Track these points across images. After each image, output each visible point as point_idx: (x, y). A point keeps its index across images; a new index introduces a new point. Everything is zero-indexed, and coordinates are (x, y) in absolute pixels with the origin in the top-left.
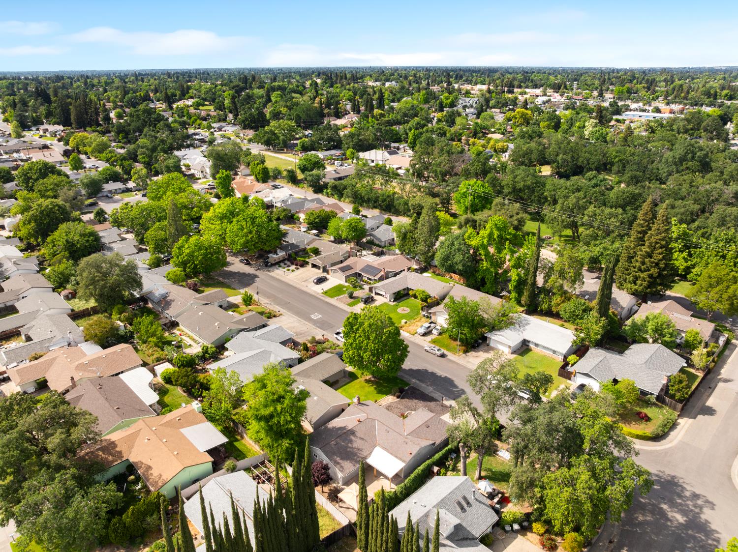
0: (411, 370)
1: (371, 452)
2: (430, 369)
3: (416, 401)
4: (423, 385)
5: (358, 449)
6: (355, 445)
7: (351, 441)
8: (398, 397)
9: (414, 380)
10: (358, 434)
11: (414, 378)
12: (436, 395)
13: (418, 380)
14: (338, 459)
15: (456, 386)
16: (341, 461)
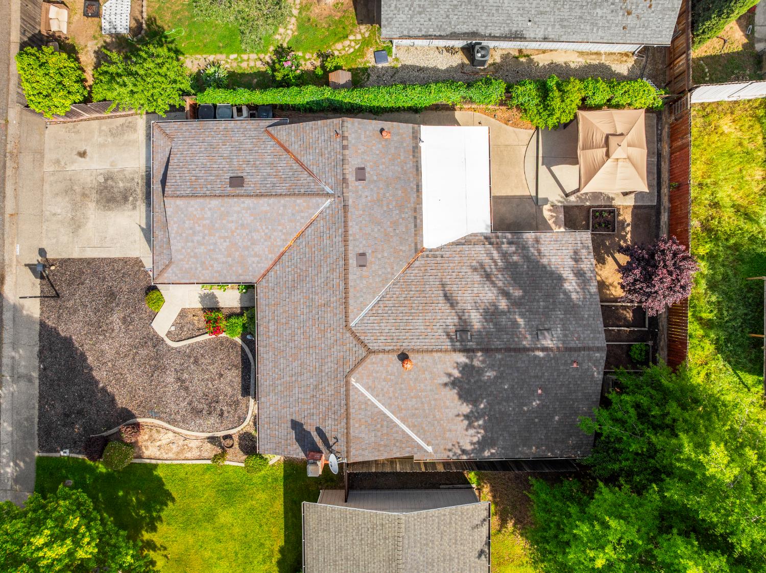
1: (457, 243)
5: (488, 276)
7: (492, 314)
10: (451, 320)
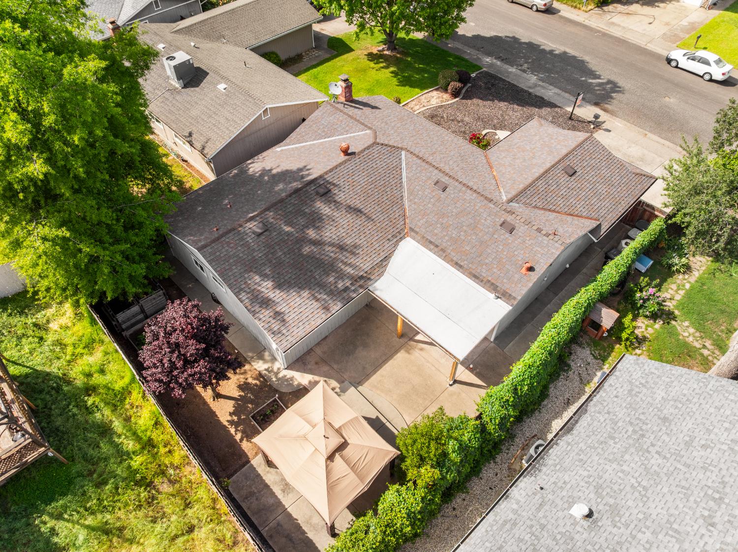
0: (477, 37)
1: (387, 258)
2: (525, 36)
3: (503, 104)
4: (513, 70)
6: (329, 234)
8: (455, 94)
9: (488, 60)
10: (340, 197)
11: (489, 54)
12: (550, 93)
13: (498, 58)
14: (266, 287)
15: (593, 74)
16: (276, 295)
